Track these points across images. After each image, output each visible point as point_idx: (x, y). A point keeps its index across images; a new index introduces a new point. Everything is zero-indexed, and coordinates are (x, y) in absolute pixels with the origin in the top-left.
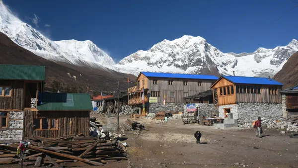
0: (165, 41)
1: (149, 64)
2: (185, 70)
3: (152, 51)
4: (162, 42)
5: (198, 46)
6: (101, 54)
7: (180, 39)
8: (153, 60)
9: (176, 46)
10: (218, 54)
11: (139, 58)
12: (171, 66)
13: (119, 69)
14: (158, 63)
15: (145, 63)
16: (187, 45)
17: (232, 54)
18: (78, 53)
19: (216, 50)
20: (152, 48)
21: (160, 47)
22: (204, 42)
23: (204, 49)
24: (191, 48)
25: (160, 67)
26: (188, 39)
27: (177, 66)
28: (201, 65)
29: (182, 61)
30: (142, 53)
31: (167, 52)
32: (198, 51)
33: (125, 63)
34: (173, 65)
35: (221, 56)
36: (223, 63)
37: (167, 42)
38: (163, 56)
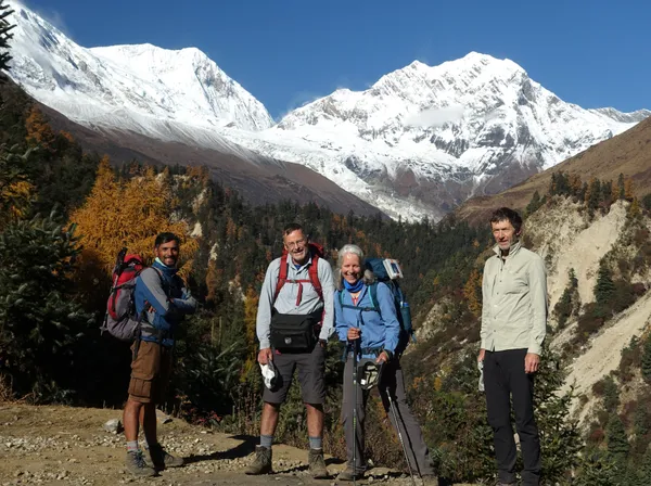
0: (414, 67)
1: (362, 133)
2: (458, 157)
3: (376, 93)
4: (408, 69)
5: (501, 87)
6: (230, 92)
7: (458, 61)
8: (374, 123)
9: (446, 84)
10: (559, 113)
11: (338, 112)
12: (422, 142)
13: (271, 148)
14: (389, 130)
15: (351, 127)
16: (475, 84)
17: (609, 114)
18: (160, 86)
19: (554, 101)
20: (375, 86)
21: (398, 84)
22: (519, 77)
23: (516, 98)
24: (482, 93)
25: (393, 143)
26: (479, 65)
27: (440, 144)
28: (499, 146)
29: (455, 129)
30: (345, 98)
31: (417, 99)
32: (501, 103)
33: (297, 124)
34: (428, 139)
35: (566, 120)
36: (567, 142)
37: (420, 68)
38: (403, 111)
